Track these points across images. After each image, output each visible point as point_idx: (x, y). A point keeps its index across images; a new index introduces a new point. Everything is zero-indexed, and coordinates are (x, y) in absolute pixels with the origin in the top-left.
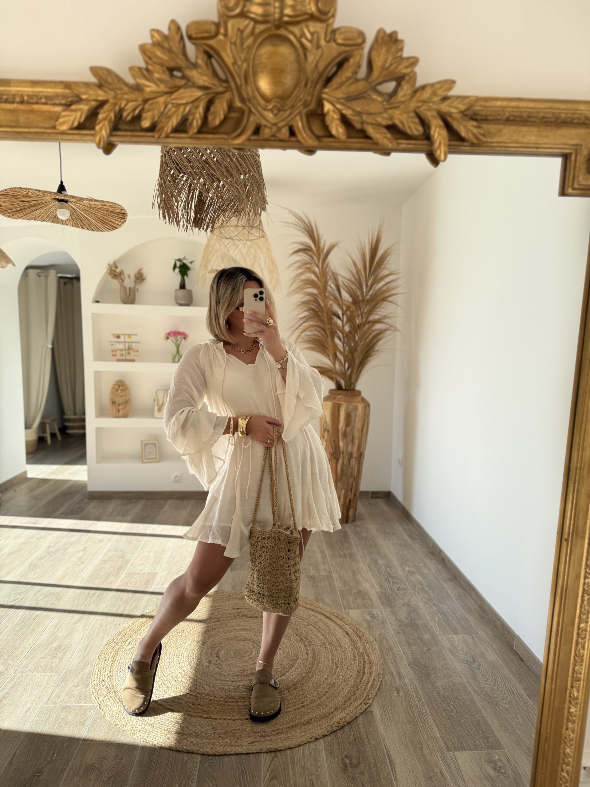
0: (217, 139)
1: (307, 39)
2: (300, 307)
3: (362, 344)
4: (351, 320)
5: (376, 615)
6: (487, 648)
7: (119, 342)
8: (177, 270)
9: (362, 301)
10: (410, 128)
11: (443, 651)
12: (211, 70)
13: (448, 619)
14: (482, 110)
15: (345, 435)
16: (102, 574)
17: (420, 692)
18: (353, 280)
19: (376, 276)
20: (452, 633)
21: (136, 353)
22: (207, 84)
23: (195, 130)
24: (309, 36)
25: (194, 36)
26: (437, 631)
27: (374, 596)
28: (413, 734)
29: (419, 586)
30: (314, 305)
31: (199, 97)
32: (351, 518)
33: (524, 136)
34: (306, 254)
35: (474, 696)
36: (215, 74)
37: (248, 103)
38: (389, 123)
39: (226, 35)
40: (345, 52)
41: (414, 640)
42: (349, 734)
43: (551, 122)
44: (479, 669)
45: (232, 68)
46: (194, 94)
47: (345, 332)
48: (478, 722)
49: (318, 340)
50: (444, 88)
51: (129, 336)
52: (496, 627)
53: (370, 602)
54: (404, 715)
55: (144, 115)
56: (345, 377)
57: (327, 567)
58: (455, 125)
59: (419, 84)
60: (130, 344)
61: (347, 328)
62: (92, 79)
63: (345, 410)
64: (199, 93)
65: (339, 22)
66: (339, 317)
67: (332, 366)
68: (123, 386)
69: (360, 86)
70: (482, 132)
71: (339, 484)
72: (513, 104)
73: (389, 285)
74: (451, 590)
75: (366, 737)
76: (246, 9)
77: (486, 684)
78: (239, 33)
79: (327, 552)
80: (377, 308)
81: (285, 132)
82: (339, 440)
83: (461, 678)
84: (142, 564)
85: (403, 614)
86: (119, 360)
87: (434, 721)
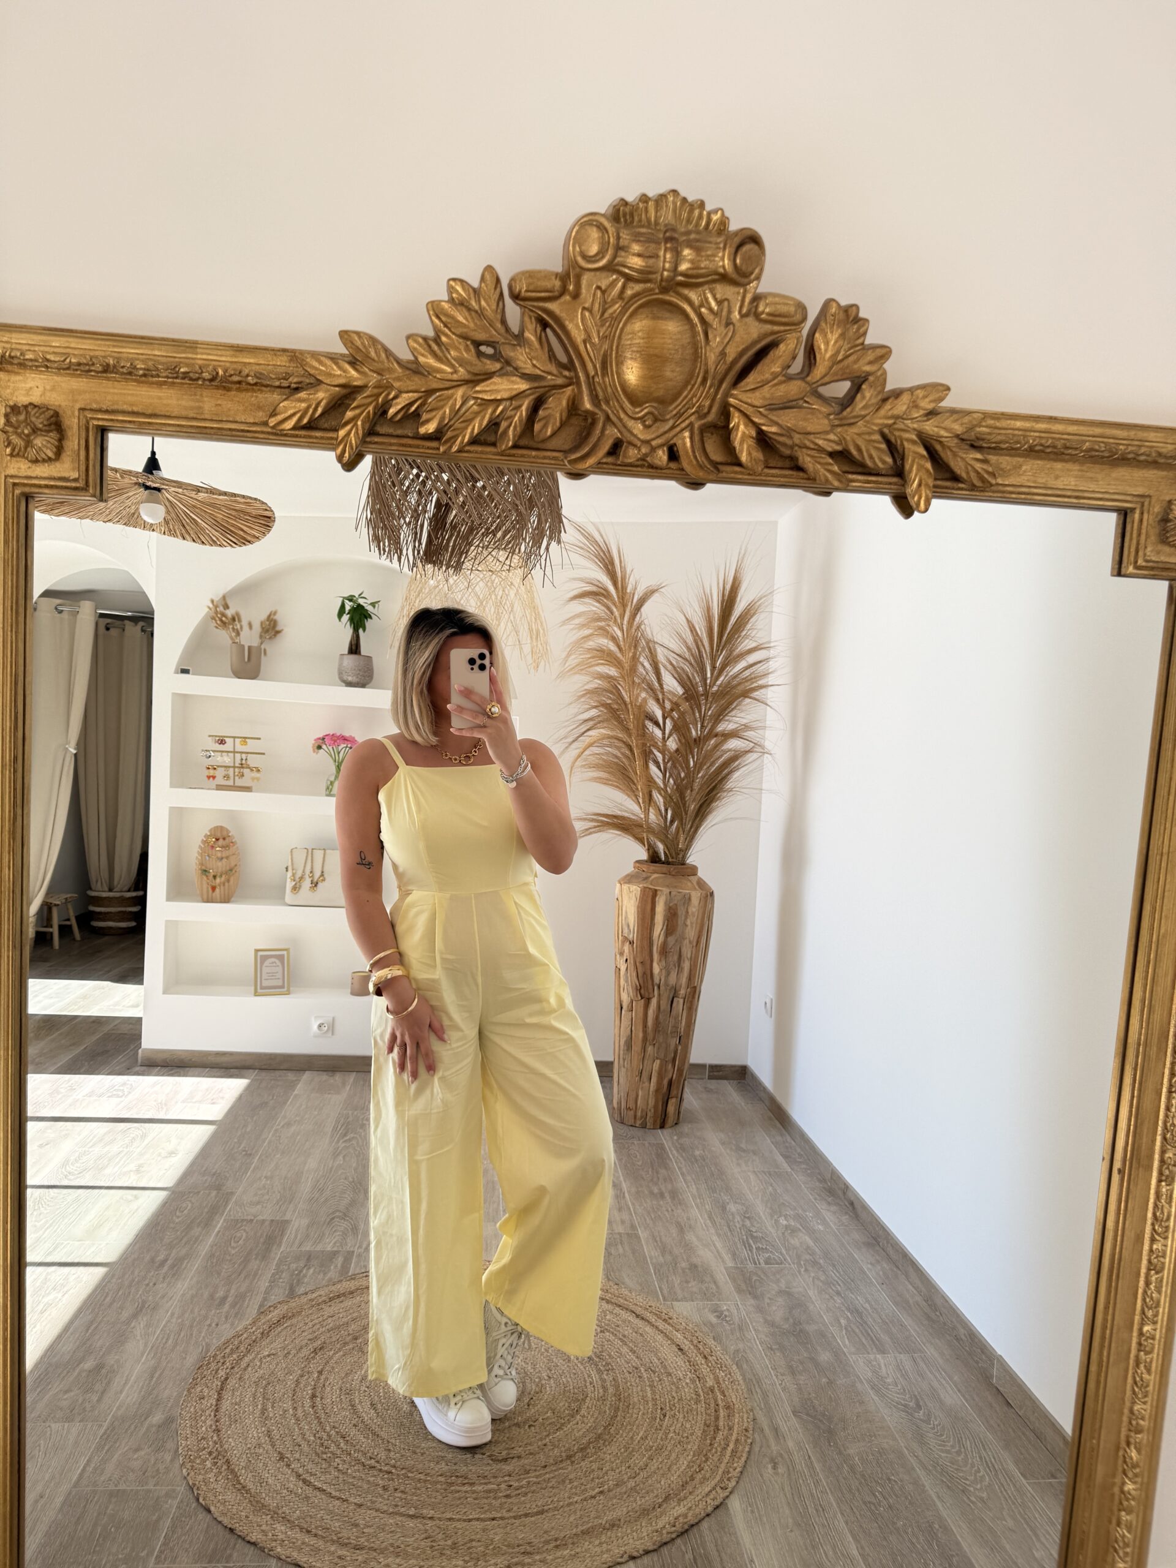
0: (545, 458)
1: (711, 309)
2: (582, 700)
3: (700, 775)
4: (680, 728)
5: (726, 1313)
6: (942, 1380)
7: (223, 752)
8: (346, 617)
9: (702, 695)
10: (871, 457)
11: (859, 1385)
12: (546, 350)
13: (866, 1323)
14: (990, 434)
15: (664, 951)
16: (177, 1220)
17: (818, 1466)
18: (687, 655)
19: (731, 652)
20: (874, 1350)
21: (255, 774)
22: (539, 372)
23: (510, 444)
24: (713, 304)
25: (523, 294)
26: (845, 1346)
27: (722, 1277)
28: (807, 1549)
29: (808, 1257)
30: (611, 699)
31: (524, 391)
32: (671, 1120)
33: (1057, 478)
34: (600, 603)
35: (921, 1473)
36: (552, 356)
37: (604, 407)
38: (839, 448)
39: (576, 296)
40: (773, 333)
41: (802, 1363)
42: (683, 1548)
43: (1103, 457)
44: (928, 1422)
45: (582, 348)
46: (516, 387)
47: (669, 752)
48: (930, 1526)
49: (616, 764)
50: (931, 398)
51: (244, 739)
52: (958, 1339)
53: (714, 1287)
54: (787, 1511)
55: (425, 417)
56: (667, 837)
57: (626, 1217)
58: (947, 456)
59: (889, 387)
60: (244, 756)
61: (672, 744)
62: (343, 350)
63: (665, 903)
64: (523, 386)
65: (765, 285)
66: (657, 724)
67: (643, 816)
68: (224, 839)
69: (794, 388)
70: (990, 469)
71: (650, 1049)
72: (1042, 426)
73: (754, 668)
74: (869, 1266)
75: (716, 1553)
76: (616, 261)
77: (942, 1451)
78: (599, 293)
79: (624, 1185)
80: (733, 709)
81: (662, 456)
82: (652, 961)
83: (895, 1439)
84: (258, 1203)
85: (778, 1311)
86: (220, 788)
87: (847, 1523)
